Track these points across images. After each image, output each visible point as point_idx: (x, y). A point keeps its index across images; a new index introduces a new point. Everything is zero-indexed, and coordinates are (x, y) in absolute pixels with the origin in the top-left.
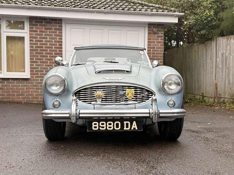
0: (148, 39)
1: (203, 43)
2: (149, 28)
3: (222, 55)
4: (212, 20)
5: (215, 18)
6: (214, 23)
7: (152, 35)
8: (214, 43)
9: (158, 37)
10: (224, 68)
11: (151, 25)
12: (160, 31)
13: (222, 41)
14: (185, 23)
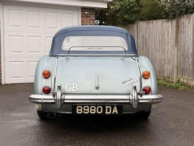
0: (82, 22)
1: (126, 25)
2: (82, 11)
3: (143, 36)
4: (134, 6)
5: (137, 5)
6: (136, 9)
7: (85, 18)
8: (135, 27)
9: (90, 20)
10: (144, 48)
11: (84, 9)
12: (92, 14)
13: (142, 25)
14: (112, 7)
